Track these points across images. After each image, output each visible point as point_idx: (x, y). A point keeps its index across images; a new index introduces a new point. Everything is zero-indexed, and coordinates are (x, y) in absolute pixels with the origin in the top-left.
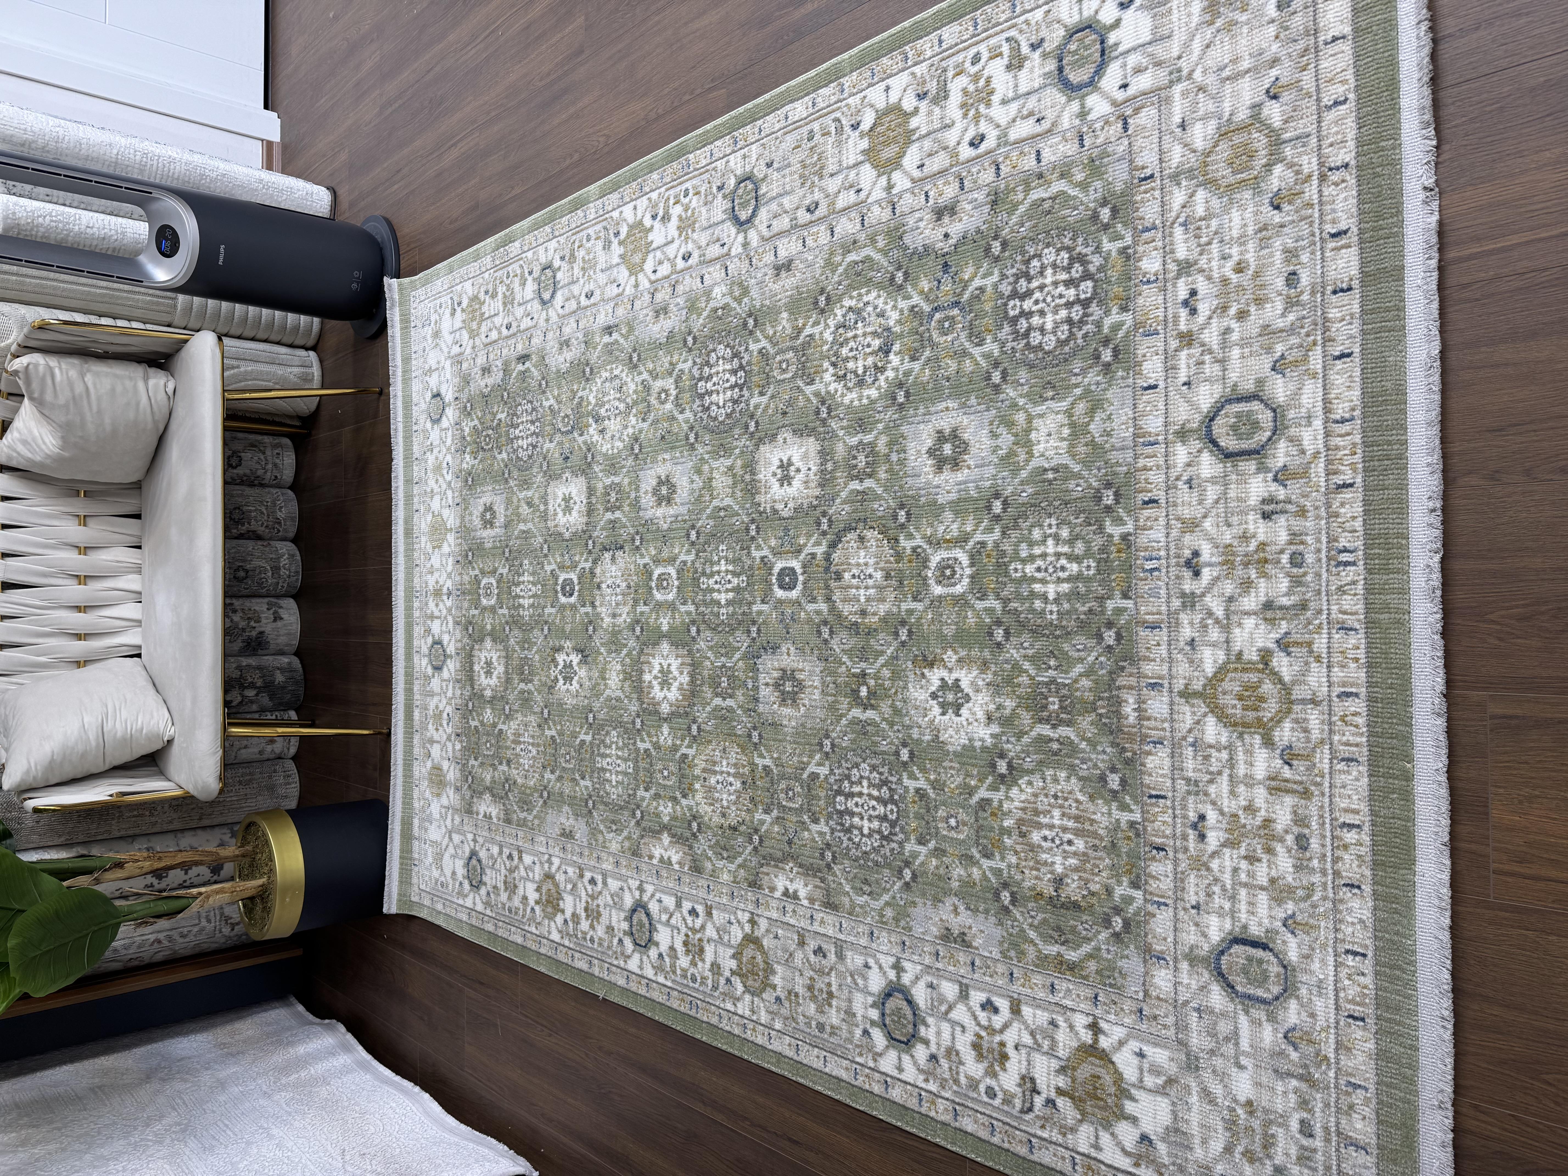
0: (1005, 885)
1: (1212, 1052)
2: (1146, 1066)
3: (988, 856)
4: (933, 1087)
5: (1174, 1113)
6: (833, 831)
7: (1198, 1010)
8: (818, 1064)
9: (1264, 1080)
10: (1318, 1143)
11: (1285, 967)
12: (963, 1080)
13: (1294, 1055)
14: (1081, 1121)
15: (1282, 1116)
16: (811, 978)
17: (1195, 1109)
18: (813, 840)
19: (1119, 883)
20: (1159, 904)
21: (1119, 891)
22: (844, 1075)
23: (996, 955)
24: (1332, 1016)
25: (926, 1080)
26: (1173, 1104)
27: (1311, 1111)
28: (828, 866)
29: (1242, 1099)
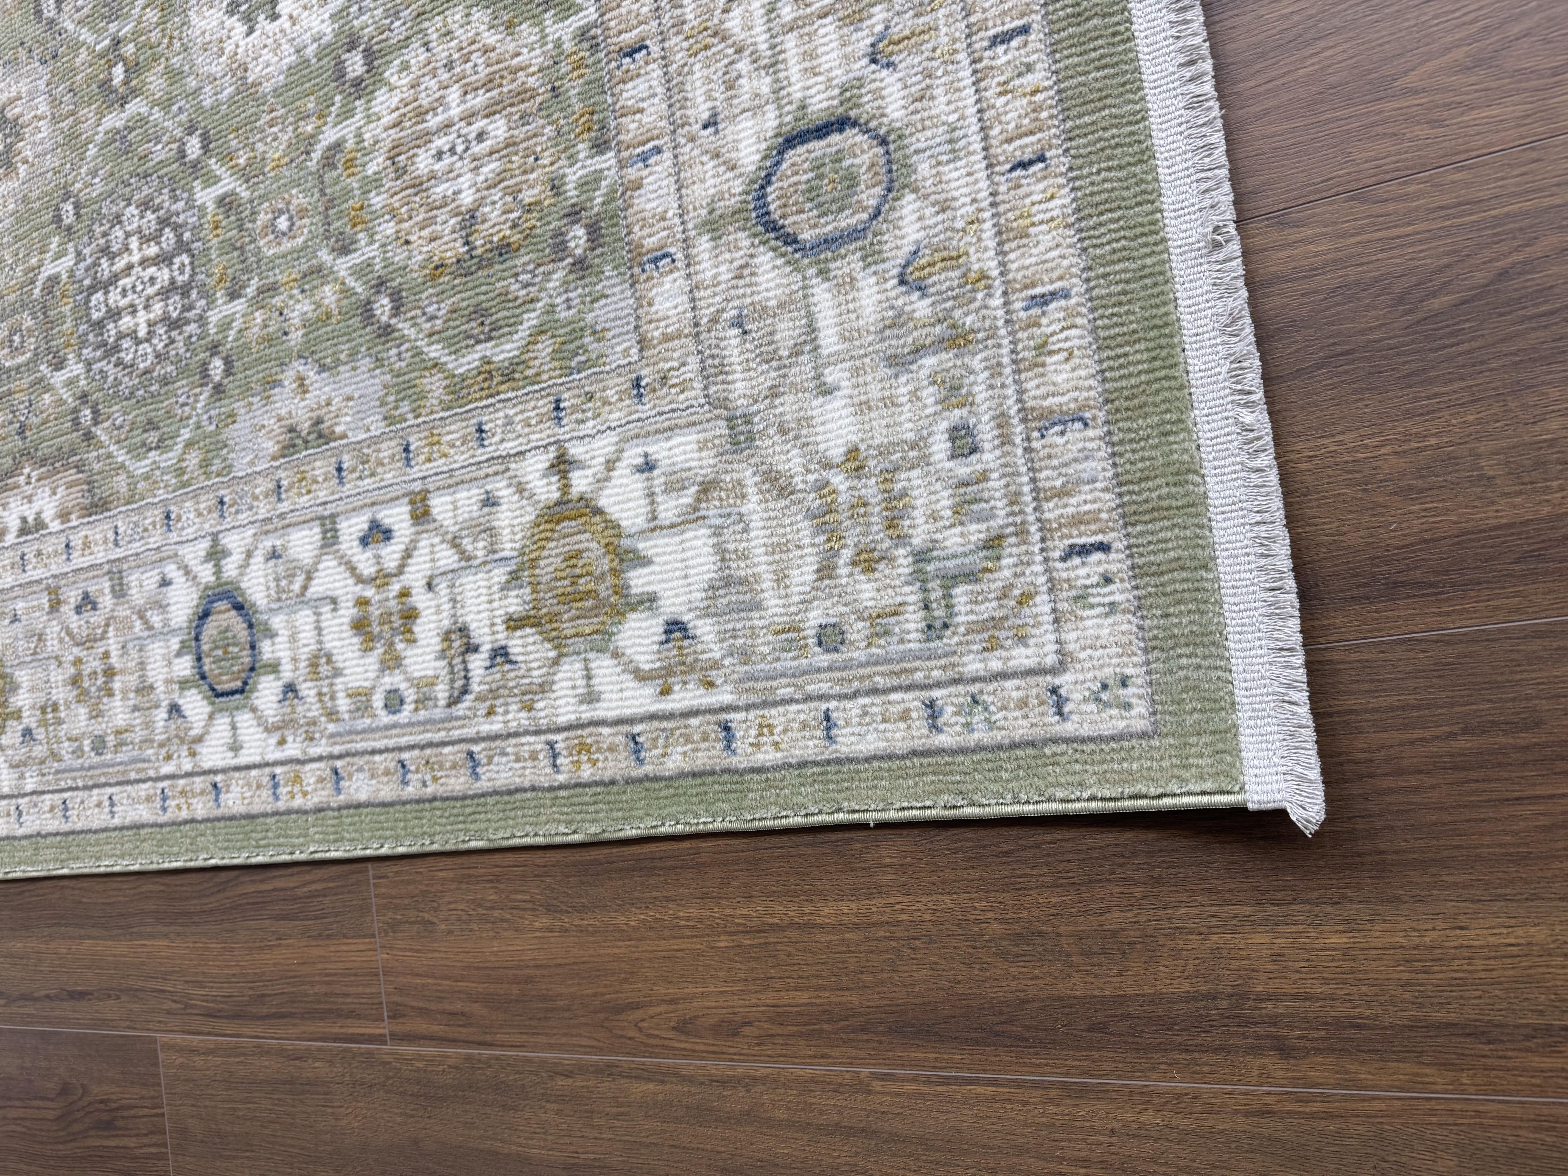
0: (380, 285)
1: (774, 393)
2: (659, 482)
3: (344, 249)
4: (293, 750)
5: (721, 552)
6: (89, 364)
7: (738, 322)
8: (98, 819)
9: (875, 392)
10: (989, 457)
11: (884, 142)
12: (343, 704)
13: (922, 308)
14: (556, 662)
15: (914, 446)
16: (78, 662)
17: (756, 523)
18: (61, 402)
19: (573, 160)
20: (644, 158)
21: (573, 176)
22: (144, 813)
23: (377, 427)
24: (984, 184)
25: (282, 742)
26: (717, 531)
27: (967, 402)
28: (88, 436)
29: (837, 453)
